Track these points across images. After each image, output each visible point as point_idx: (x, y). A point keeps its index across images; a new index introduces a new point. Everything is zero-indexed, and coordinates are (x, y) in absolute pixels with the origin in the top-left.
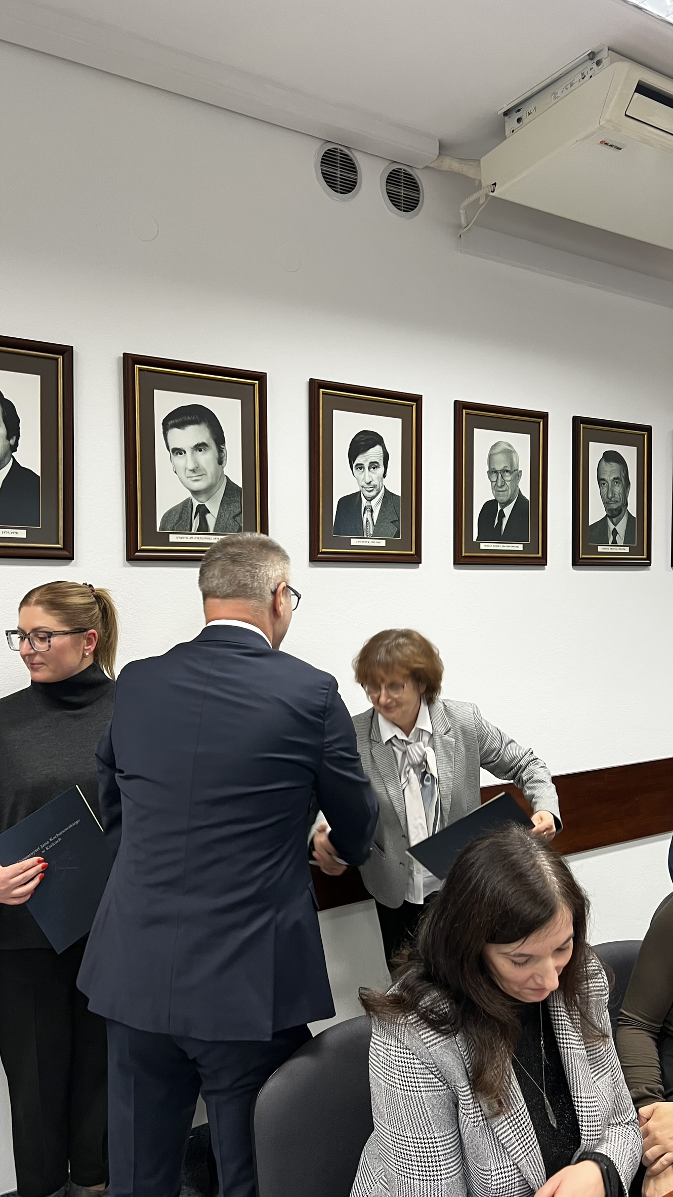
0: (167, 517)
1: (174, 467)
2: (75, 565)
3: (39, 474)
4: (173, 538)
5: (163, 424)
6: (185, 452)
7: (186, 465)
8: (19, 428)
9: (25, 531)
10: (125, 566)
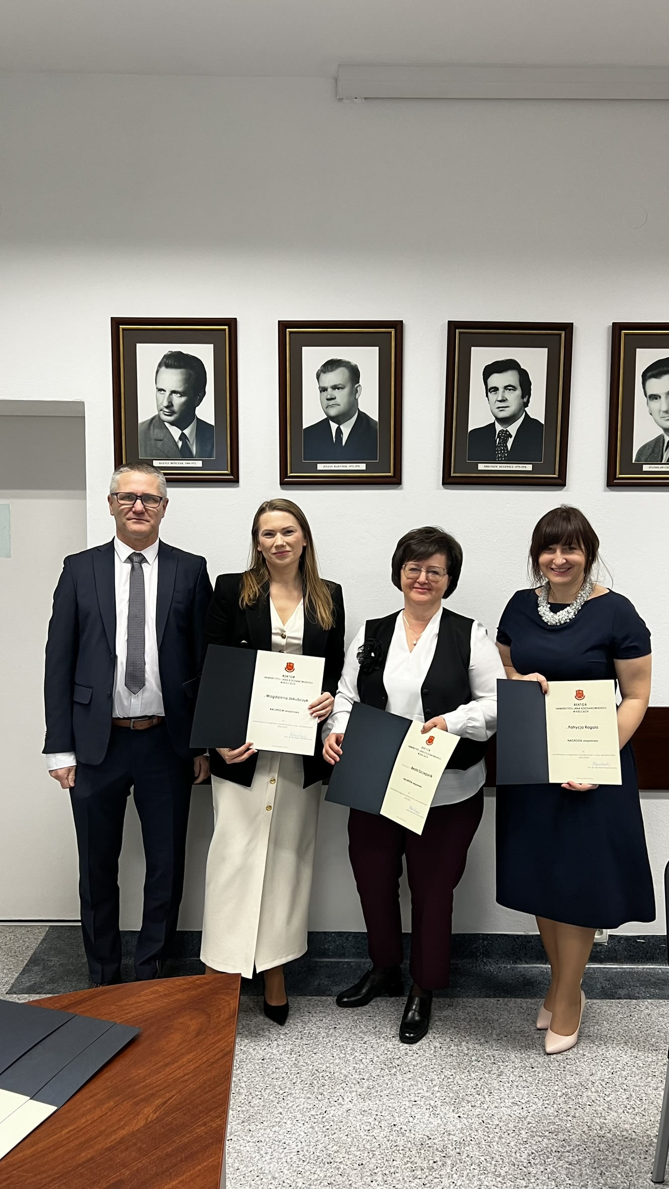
0: (642, 451)
1: (650, 410)
2: (567, 491)
3: (543, 423)
4: (646, 468)
5: (642, 376)
6: (660, 397)
7: (660, 407)
8: (531, 390)
9: (531, 465)
10: (605, 491)
